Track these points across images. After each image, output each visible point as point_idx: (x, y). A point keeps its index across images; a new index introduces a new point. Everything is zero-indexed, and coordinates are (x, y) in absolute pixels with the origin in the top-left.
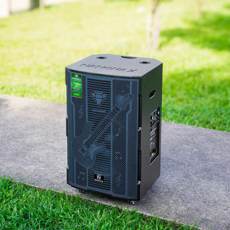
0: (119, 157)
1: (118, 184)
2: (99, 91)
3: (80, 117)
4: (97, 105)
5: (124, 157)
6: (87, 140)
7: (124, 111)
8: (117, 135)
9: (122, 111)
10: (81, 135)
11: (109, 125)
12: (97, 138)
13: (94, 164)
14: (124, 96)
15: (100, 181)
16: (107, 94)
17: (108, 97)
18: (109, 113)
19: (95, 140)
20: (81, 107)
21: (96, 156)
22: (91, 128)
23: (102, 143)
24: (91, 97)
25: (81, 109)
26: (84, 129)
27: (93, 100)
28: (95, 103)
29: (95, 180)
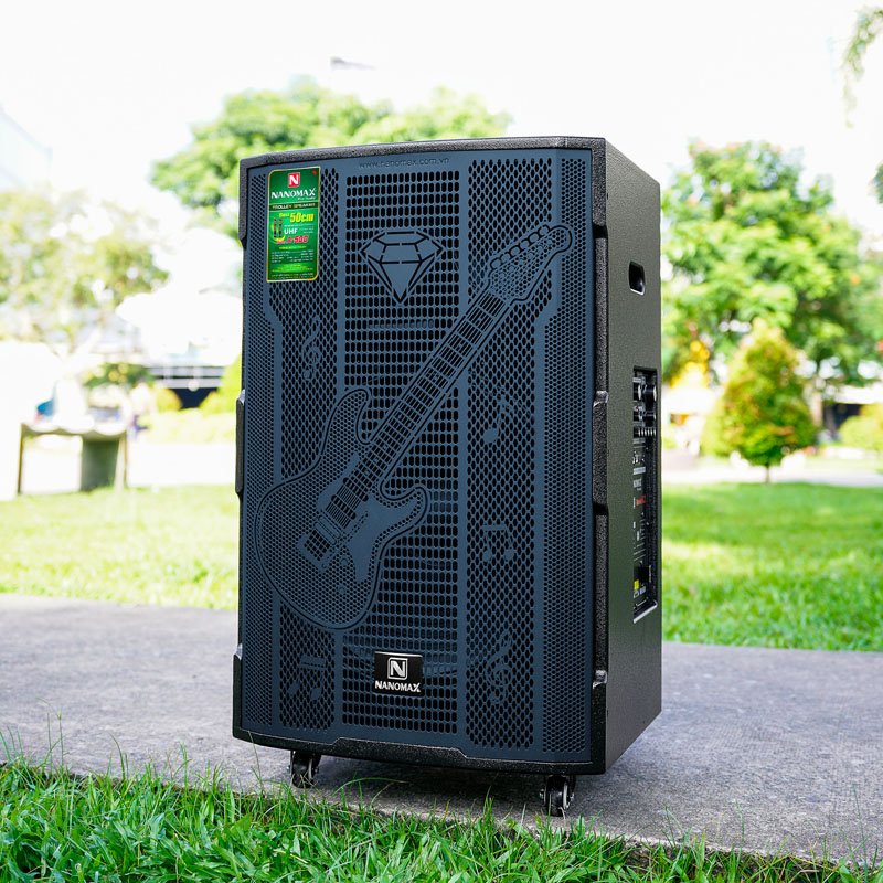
0: (498, 551)
1: (493, 693)
2: (404, 228)
3: (307, 373)
4: (392, 296)
5: (525, 547)
6: (338, 483)
7: (524, 307)
8: (491, 436)
9: (516, 308)
10: (310, 467)
11: (452, 390)
12: (390, 466)
13: (376, 602)
14: (525, 236)
15: (403, 687)
16: (441, 238)
17: (446, 249)
18: (448, 331)
19: (381, 479)
20: (314, 322)
21: (384, 557)
22: (361, 420)
23: (415, 485)
24: (365, 261)
25: (314, 334)
26: (324, 434)
27: (371, 277)
28: (382, 288)
29: (378, 684)
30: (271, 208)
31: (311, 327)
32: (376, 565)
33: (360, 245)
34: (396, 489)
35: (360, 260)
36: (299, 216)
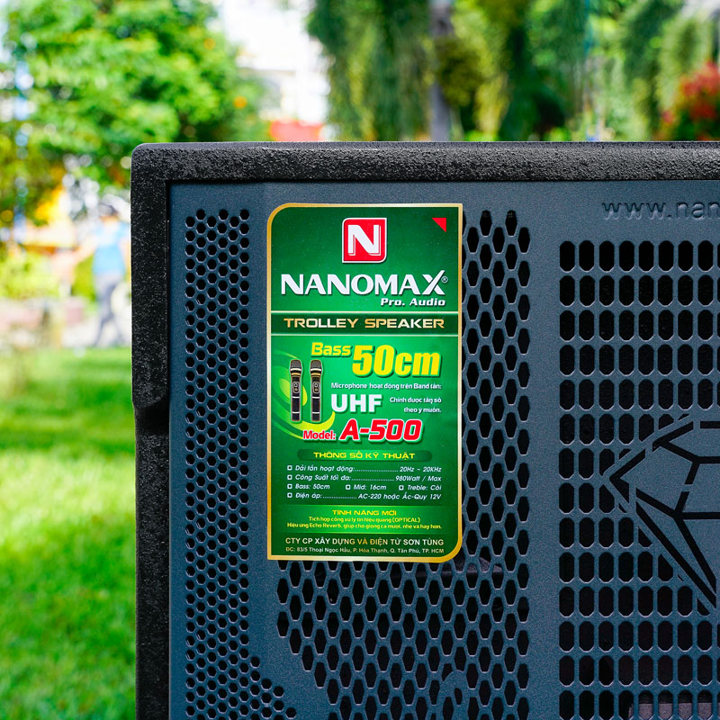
20: (446, 690)
24: (625, 509)
27: (646, 558)
28: (685, 593)
30: (279, 324)
33: (607, 458)
35: (607, 503)
36: (385, 358)
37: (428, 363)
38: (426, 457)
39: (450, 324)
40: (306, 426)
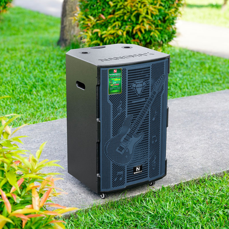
0: (154, 141)
1: (153, 168)
2: (140, 80)
3: (119, 114)
5: (158, 139)
6: (126, 135)
7: (159, 93)
8: (154, 119)
10: (119, 133)
11: (148, 112)
12: (137, 130)
13: (134, 157)
14: (160, 78)
15: (139, 172)
16: (147, 81)
18: (147, 100)
19: (135, 133)
21: (135, 148)
23: (141, 132)
26: (123, 126)
27: (133, 91)
28: (136, 93)
29: (134, 173)
30: (109, 78)
31: (120, 104)
32: (134, 150)
33: (131, 85)
34: (138, 134)
35: (131, 88)
36: (116, 79)
37: (119, 80)
38: (119, 86)
39: (121, 76)
40: (111, 85)
